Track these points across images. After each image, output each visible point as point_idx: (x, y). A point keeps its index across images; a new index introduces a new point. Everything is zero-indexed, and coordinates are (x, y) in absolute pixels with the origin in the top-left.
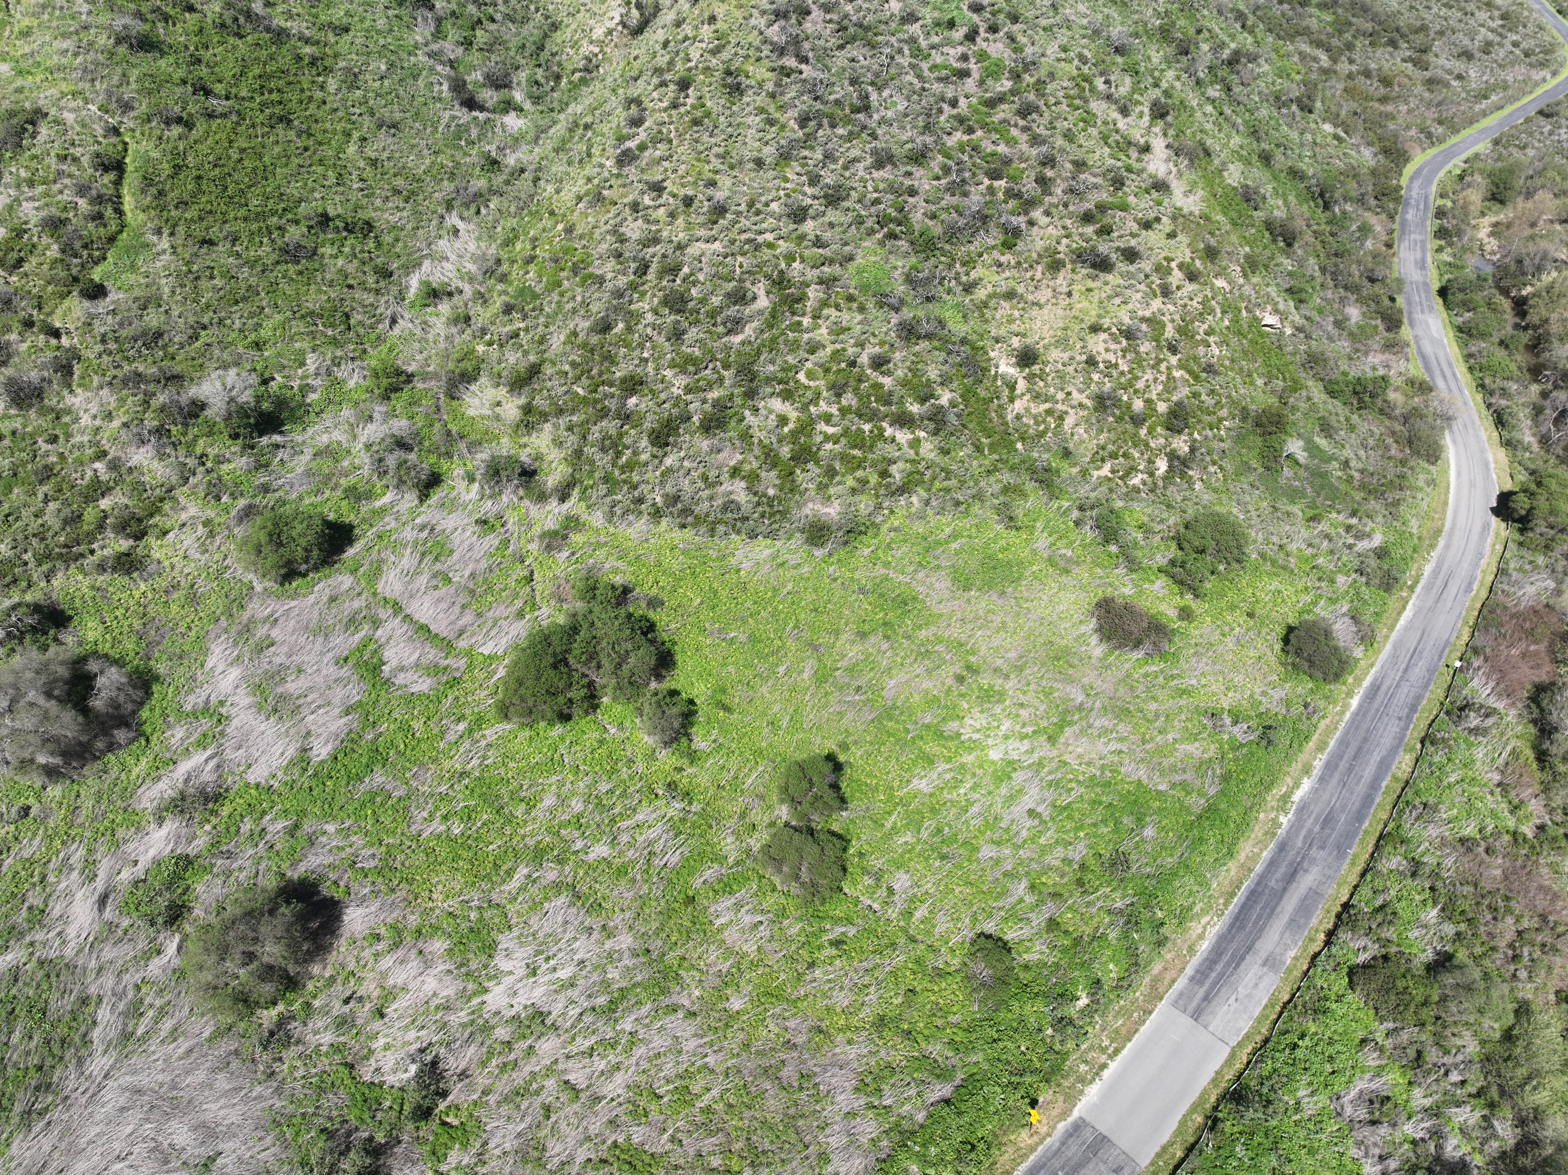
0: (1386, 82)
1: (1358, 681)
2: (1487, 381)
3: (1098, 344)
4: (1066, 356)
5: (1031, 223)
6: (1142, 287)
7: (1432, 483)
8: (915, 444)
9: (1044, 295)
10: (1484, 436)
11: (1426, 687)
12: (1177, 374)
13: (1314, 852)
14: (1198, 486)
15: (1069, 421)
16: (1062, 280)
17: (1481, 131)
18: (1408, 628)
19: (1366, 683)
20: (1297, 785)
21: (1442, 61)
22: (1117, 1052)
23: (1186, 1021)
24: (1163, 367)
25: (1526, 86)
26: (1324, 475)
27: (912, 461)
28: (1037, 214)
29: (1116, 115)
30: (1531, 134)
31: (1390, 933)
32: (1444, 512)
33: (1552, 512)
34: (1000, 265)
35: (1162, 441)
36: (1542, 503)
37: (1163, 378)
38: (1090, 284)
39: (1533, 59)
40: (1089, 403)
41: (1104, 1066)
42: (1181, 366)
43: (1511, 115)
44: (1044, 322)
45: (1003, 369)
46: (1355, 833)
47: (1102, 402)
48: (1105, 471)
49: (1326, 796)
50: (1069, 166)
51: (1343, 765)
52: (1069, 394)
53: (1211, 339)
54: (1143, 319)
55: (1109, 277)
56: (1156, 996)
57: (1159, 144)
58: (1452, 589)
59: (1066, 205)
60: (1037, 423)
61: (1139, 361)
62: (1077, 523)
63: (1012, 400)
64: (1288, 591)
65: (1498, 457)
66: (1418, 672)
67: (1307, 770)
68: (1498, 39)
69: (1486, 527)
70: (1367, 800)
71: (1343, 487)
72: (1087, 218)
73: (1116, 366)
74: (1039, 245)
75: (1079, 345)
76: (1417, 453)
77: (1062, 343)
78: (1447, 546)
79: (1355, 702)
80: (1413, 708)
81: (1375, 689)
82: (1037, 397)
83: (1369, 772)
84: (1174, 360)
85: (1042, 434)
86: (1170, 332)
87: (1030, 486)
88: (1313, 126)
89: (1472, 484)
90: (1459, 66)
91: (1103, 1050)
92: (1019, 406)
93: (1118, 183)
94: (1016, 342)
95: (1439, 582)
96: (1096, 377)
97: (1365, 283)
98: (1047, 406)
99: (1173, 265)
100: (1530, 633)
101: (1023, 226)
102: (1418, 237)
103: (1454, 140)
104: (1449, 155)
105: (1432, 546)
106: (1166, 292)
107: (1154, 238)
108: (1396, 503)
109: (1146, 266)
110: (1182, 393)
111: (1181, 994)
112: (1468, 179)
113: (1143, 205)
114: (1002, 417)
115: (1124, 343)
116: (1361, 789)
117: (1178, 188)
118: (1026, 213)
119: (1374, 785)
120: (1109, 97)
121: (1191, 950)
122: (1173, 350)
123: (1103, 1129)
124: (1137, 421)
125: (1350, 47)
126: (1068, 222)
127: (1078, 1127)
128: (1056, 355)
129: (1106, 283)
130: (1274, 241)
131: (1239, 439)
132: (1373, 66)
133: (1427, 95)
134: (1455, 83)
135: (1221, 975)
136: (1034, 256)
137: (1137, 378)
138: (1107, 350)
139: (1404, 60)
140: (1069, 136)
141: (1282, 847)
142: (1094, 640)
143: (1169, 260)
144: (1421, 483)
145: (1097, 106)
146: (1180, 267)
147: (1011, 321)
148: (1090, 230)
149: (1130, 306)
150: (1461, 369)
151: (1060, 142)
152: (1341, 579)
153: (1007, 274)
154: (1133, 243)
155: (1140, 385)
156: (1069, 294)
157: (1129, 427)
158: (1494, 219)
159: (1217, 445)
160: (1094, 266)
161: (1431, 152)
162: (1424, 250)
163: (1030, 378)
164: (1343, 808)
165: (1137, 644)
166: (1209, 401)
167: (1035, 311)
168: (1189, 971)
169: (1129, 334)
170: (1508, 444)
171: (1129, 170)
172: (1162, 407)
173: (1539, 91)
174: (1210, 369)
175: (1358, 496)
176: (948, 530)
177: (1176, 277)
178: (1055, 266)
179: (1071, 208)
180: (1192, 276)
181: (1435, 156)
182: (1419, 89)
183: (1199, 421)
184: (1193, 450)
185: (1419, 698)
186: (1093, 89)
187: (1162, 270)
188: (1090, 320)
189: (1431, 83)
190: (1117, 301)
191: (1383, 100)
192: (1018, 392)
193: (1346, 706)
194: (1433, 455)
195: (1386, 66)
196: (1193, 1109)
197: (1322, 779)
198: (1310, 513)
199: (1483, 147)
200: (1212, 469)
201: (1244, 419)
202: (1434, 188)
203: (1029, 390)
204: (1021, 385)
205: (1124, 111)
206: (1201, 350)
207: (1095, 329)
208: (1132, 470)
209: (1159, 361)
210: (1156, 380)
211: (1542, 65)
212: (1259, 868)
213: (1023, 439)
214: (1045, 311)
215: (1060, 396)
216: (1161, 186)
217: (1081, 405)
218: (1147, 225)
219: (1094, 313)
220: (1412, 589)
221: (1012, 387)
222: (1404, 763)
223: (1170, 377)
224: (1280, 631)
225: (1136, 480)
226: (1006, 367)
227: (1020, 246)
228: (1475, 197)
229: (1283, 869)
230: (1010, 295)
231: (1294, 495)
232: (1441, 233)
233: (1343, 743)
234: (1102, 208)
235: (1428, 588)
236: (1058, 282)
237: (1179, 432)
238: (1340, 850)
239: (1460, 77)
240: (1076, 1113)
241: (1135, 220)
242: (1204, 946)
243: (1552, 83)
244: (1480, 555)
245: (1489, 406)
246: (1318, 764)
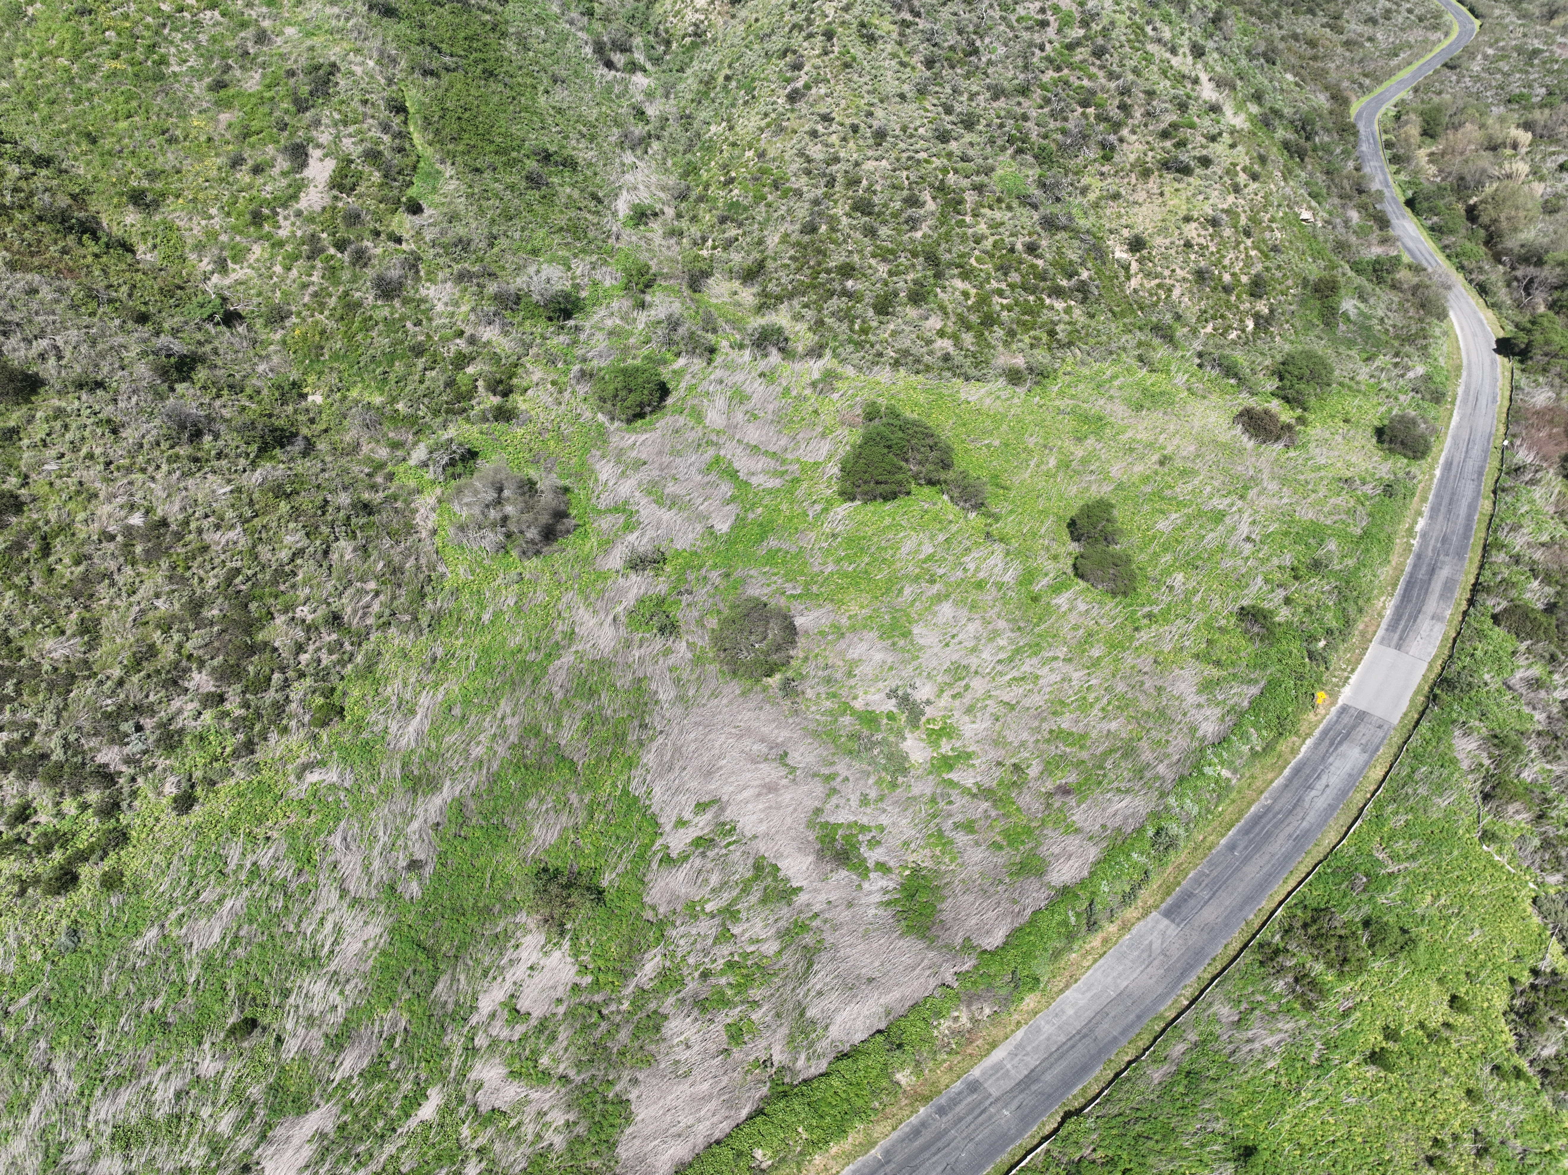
0: (1312, 43)
1: (1435, 460)
2: (1466, 263)
3: (1191, 230)
4: (1167, 242)
5: (1121, 140)
6: (1217, 186)
7: (1445, 333)
8: (1068, 310)
9: (1141, 196)
10: (1473, 303)
11: (1485, 460)
12: (1253, 253)
13: (1442, 557)
14: (1277, 339)
15: (1176, 292)
16: (1153, 184)
17: (1400, 82)
18: (1459, 426)
19: (1442, 460)
20: (1415, 522)
21: (1353, 26)
22: (1353, 670)
23: (1392, 652)
24: (1242, 247)
25: (1426, 45)
26: (1369, 328)
27: (1069, 323)
28: (1125, 132)
29: (1168, 55)
30: (1442, 83)
31: (1513, 593)
32: (1459, 353)
33: (1548, 342)
34: (1102, 174)
35: (1248, 305)
36: (1538, 337)
37: (1243, 256)
38: (1176, 185)
39: (1426, 23)
40: (1190, 277)
41: (1348, 678)
42: (1256, 247)
43: (1420, 68)
44: (1145, 217)
45: (1118, 255)
46: (1467, 546)
47: (1201, 276)
48: (1209, 329)
49: (1438, 527)
50: (1141, 95)
51: (1443, 509)
52: (1173, 271)
53: (1274, 225)
54: (1223, 211)
55: (1191, 180)
56: (1366, 641)
57: (1204, 77)
58: (1483, 401)
59: (1146, 125)
60: (1151, 295)
61: (1223, 243)
62: (1200, 366)
63: (1128, 278)
64: (1367, 406)
65: (1488, 316)
66: (1476, 452)
67: (1419, 514)
68: (1394, 7)
69: (1493, 362)
70: (1468, 527)
71: (1384, 337)
72: (1165, 135)
73: (1207, 247)
74: (1132, 158)
75: (1177, 232)
76: (1429, 313)
77: (1163, 231)
78: (1469, 375)
79: (1438, 472)
80: (1480, 474)
81: (1448, 465)
82: (1148, 275)
83: (1463, 511)
84: (1249, 242)
85: (1155, 305)
86: (1243, 221)
87: (1157, 341)
88: (1278, 75)
89: (1474, 335)
90: (1368, 30)
91: (1344, 670)
92: (1134, 283)
93: (1183, 107)
94: (1126, 233)
95: (1471, 398)
96: (1193, 257)
97: (1355, 194)
98: (1157, 281)
99: (1238, 168)
100: (1551, 421)
101: (1116, 143)
102: (1377, 164)
103: (1379, 90)
104: (1380, 101)
105: (1458, 376)
106: (1237, 189)
107: (1219, 149)
108: (1425, 348)
109: (1216, 170)
110: (1258, 268)
111: (1383, 638)
112: (1404, 118)
113: (1206, 123)
114: (1122, 291)
115: (1211, 230)
116: (1461, 520)
117: (1228, 110)
118: (1115, 133)
119: (1469, 518)
120: (1159, 41)
121: (1381, 616)
122: (1248, 234)
123: (1362, 706)
124: (1227, 290)
125: (1277, 14)
126: (1150, 139)
127: (1344, 709)
128: (1159, 241)
129: (1189, 184)
130: (1292, 157)
131: (1303, 303)
132: (1299, 31)
133: (1348, 54)
134: (1367, 44)
135: (1406, 627)
136: (1128, 167)
137: (1224, 257)
138: (1199, 235)
139: (1323, 26)
140: (1136, 71)
141: (1419, 557)
142: (1245, 438)
143: (1235, 165)
144: (1437, 334)
145: (1151, 48)
146: (1244, 170)
147: (1119, 216)
148: (1168, 144)
149: (1211, 201)
150: (1440, 258)
151: (1131, 77)
152: (1402, 397)
153: (1109, 180)
154: (1204, 152)
155: (1226, 262)
156: (1162, 194)
157: (1223, 295)
158: (1428, 151)
159: (1286, 307)
160: (1178, 171)
161: (1365, 99)
162: (1384, 174)
163: (1140, 261)
164: (1453, 533)
165: (1278, 438)
166: (1278, 274)
167: (1136, 209)
168: (1384, 624)
169: (1214, 222)
170: (1493, 306)
171: (1189, 97)
172: (1244, 279)
173: (1437, 50)
174: (1275, 249)
175: (1396, 343)
176: (1108, 373)
177: (1242, 178)
178: (1146, 173)
179: (1151, 128)
180: (1255, 177)
181: (1368, 103)
182: (1339, 50)
183: (1274, 289)
184: (1272, 311)
185: (1482, 468)
186: (1145, 35)
187: (1230, 172)
188: (1182, 213)
189: (1348, 44)
190: (1201, 197)
191: (1315, 58)
192: (1132, 272)
193: (1432, 476)
194: (1442, 315)
195: (1309, 32)
196: (1416, 693)
197: (1431, 518)
198: (1365, 355)
199: (1405, 94)
200: (1286, 326)
201: (1305, 287)
202: (1376, 127)
203: (1141, 270)
204: (1134, 266)
205: (1174, 51)
206: (1267, 235)
207: (1187, 219)
208: (1229, 328)
209: (1238, 243)
210: (1237, 258)
211: (1435, 28)
212: (1408, 569)
213: (1141, 308)
214: (1144, 208)
215: (1167, 273)
216: (1215, 109)
217: (1184, 279)
218: (1213, 139)
219: (1184, 207)
220: (1453, 403)
221: (1127, 268)
222: (1486, 505)
223: (1247, 256)
224: (1370, 431)
225: (1233, 335)
226: (1121, 253)
227: (1117, 158)
228: (1413, 130)
229: (1424, 569)
230: (1116, 196)
231: (1350, 343)
232: (1395, 159)
233: (1438, 496)
234: (1174, 126)
235: (1465, 401)
236: (1150, 185)
237: (1260, 297)
238: (1460, 555)
239: (1370, 39)
240: (1340, 702)
241: (1203, 135)
242: (1388, 613)
243: (1446, 43)
244: (1495, 380)
245: (1471, 282)
246: (1426, 509)
